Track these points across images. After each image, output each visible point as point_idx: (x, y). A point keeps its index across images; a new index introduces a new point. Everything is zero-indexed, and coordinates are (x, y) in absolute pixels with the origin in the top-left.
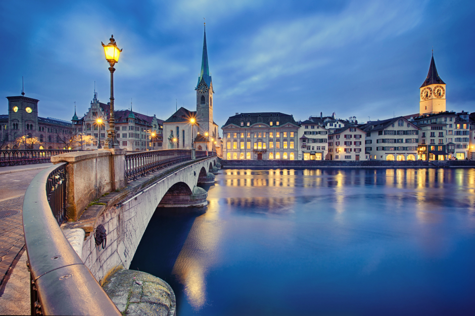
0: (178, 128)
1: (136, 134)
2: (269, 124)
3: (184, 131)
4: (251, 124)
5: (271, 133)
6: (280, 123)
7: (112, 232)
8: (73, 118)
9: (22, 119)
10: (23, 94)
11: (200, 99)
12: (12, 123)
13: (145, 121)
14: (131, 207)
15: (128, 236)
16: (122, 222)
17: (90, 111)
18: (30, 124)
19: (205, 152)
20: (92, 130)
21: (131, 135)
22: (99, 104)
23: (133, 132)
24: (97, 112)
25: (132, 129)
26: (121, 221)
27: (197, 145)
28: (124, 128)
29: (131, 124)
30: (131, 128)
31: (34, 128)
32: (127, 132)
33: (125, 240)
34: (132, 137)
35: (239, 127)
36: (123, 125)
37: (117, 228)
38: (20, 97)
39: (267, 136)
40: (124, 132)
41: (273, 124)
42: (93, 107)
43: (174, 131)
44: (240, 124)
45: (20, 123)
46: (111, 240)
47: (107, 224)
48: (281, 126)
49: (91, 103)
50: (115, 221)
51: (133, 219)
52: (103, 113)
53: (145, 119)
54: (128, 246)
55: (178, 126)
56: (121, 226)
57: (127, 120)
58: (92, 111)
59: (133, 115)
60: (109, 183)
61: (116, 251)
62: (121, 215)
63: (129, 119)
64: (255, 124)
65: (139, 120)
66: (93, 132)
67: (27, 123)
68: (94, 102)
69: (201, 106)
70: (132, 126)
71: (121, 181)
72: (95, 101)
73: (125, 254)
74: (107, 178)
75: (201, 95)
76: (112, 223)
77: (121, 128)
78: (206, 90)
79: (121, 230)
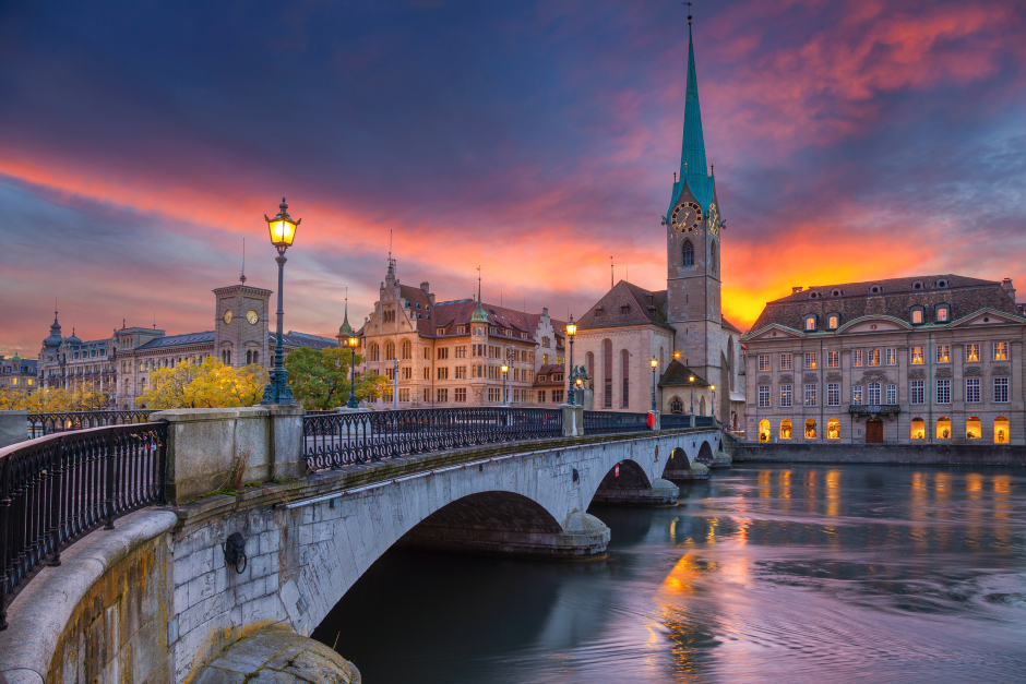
0: (608, 344)
1: (491, 367)
2: (908, 318)
3: (625, 353)
4: (840, 323)
5: (917, 351)
6: (950, 313)
7: (267, 557)
8: (341, 329)
9: (239, 340)
10: (243, 279)
11: (679, 253)
12: (221, 350)
13: (516, 330)
14: (317, 519)
15: (308, 575)
16: (293, 543)
17: (377, 309)
18: (253, 350)
19: (688, 418)
20: (381, 361)
21: (479, 371)
22: (398, 291)
23: (482, 360)
24: (394, 312)
25: (480, 354)
26: (290, 542)
27: (669, 395)
28: (460, 352)
29: (478, 339)
30: (479, 350)
31: (260, 359)
32: (468, 361)
33: (301, 579)
34: (480, 375)
35: (800, 333)
36: (458, 343)
37: (280, 552)
38: (238, 287)
39: (903, 358)
40: (460, 362)
41: (925, 317)
42: (386, 299)
43: (596, 356)
44: (804, 324)
45: (235, 350)
46: (265, 569)
47: (256, 537)
48: (955, 323)
49: (382, 289)
50: (276, 537)
51: (323, 546)
52: (408, 312)
53: (518, 323)
54: (307, 594)
55: (609, 337)
56: (289, 551)
57: (468, 329)
58: (381, 311)
59: (484, 313)
60: (265, 465)
61: (277, 593)
62: (291, 530)
63: (472, 326)
64: (855, 321)
65: (500, 326)
66: (384, 364)
67: (247, 349)
68: (388, 285)
69: (682, 271)
70: (480, 346)
71: (289, 464)
72: (392, 284)
73: (298, 608)
74: (257, 458)
75: (680, 237)
76: (268, 540)
77: (452, 352)
78: (697, 222)
79: (290, 559)
